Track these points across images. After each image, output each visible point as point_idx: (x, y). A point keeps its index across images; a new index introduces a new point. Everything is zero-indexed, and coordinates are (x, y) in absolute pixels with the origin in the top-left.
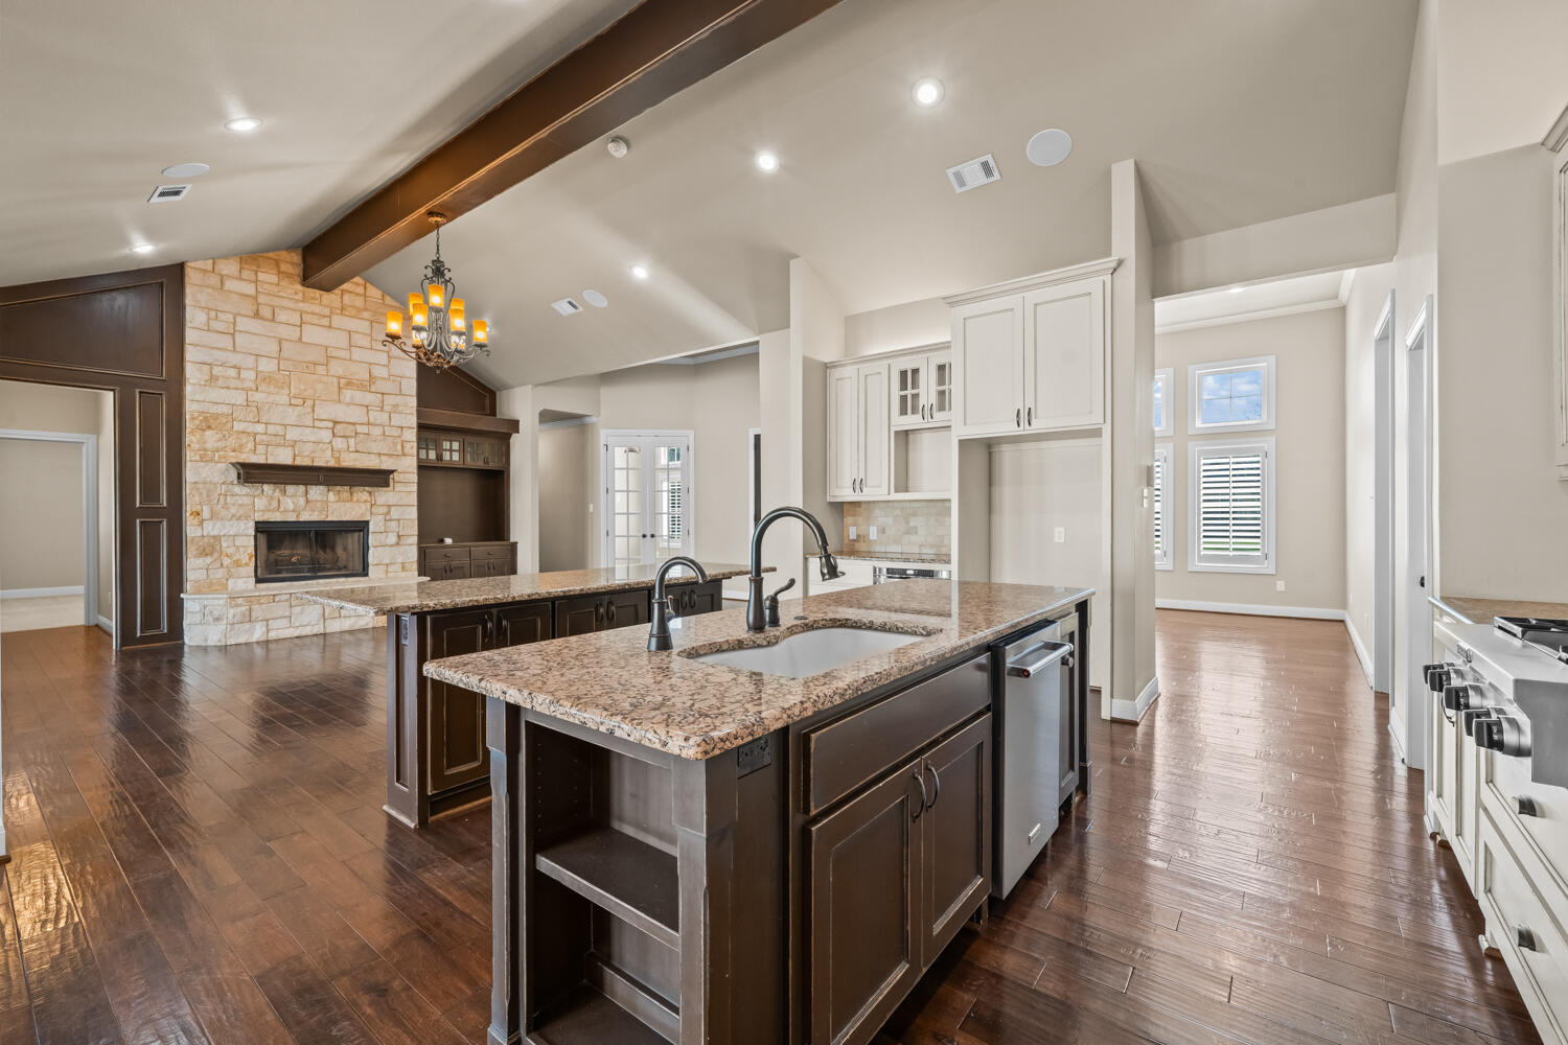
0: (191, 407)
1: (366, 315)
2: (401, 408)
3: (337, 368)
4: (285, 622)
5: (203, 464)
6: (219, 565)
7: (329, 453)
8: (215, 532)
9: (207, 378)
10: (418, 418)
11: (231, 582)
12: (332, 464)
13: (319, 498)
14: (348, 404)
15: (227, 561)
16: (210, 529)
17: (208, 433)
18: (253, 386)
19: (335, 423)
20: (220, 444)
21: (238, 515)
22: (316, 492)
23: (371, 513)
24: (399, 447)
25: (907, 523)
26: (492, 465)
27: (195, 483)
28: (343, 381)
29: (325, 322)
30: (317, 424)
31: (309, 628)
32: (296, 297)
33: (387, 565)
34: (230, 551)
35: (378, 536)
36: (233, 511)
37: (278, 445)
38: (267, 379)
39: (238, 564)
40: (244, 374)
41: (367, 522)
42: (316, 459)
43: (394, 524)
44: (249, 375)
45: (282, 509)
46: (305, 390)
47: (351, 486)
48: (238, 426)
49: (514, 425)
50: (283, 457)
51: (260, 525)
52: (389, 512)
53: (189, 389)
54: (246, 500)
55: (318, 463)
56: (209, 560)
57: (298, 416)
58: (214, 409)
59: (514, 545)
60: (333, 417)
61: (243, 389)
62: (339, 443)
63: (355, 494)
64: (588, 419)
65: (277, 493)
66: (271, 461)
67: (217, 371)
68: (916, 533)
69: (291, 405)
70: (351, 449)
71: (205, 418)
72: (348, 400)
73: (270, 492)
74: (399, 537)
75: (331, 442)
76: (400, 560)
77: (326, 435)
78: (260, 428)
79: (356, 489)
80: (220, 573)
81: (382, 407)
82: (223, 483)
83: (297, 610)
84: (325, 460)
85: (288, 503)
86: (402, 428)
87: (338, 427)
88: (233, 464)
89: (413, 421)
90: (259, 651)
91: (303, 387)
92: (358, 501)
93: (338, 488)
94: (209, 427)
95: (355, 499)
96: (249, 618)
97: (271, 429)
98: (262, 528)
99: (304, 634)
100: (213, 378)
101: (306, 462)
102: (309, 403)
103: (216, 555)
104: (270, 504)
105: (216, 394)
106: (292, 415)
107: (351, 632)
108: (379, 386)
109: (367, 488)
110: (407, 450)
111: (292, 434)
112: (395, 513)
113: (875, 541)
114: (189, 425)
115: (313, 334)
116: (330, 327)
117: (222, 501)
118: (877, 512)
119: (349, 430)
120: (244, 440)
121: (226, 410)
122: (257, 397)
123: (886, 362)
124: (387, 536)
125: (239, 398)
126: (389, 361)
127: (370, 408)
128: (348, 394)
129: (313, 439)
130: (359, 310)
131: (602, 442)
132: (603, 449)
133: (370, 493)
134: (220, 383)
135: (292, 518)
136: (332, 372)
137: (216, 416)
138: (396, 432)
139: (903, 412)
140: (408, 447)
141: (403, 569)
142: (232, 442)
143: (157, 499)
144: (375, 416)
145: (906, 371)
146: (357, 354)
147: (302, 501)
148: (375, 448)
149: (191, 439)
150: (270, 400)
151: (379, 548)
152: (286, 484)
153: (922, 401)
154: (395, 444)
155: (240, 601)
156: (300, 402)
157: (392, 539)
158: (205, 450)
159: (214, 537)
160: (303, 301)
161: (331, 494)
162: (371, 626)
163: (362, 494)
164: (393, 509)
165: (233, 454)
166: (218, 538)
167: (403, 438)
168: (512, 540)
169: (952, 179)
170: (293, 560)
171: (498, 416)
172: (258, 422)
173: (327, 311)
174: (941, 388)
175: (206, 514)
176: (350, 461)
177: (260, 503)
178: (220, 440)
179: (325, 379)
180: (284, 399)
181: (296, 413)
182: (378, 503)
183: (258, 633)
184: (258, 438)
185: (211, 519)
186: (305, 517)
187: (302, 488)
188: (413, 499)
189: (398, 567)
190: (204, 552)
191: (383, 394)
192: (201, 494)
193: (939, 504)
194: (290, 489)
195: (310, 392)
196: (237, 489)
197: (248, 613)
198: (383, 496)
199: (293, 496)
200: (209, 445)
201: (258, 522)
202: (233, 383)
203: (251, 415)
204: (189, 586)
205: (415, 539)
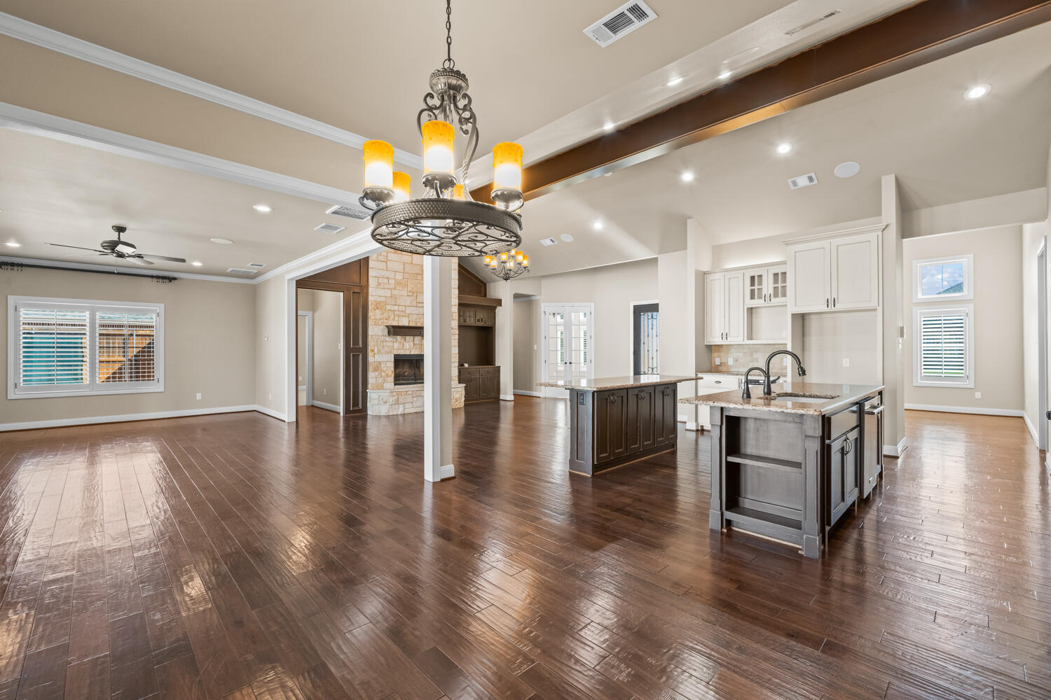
0: (371, 299)
4: (410, 405)
5: (375, 326)
6: (380, 376)
8: (379, 360)
9: (377, 284)
10: (459, 300)
11: (385, 384)
13: (418, 343)
15: (383, 374)
16: (378, 358)
17: (377, 311)
18: (394, 287)
20: (382, 316)
21: (388, 351)
22: (418, 340)
25: (752, 356)
26: (488, 324)
27: (372, 336)
30: (418, 305)
34: (385, 369)
36: (386, 349)
37: (403, 316)
38: (399, 283)
39: (387, 375)
40: (390, 281)
42: (417, 323)
44: (392, 282)
45: (404, 348)
48: (388, 307)
49: (499, 302)
50: (405, 322)
51: (395, 357)
53: (370, 290)
54: (390, 344)
55: (418, 325)
56: (377, 373)
57: (411, 301)
58: (379, 299)
59: (499, 367)
61: (390, 289)
64: (534, 298)
65: (403, 341)
66: (400, 324)
67: (379, 280)
68: (758, 361)
69: (408, 295)
71: (376, 304)
73: (400, 340)
78: (396, 308)
80: (381, 380)
82: (384, 336)
83: (415, 399)
85: (407, 345)
88: (387, 326)
89: (457, 302)
90: (401, 419)
91: (412, 286)
94: (377, 308)
96: (397, 403)
97: (401, 308)
98: (397, 358)
101: (414, 324)
102: (415, 294)
103: (380, 371)
104: (400, 346)
105: (381, 292)
106: (408, 301)
110: (453, 317)
111: (408, 310)
113: (731, 366)
114: (370, 307)
117: (382, 345)
118: (733, 350)
120: (390, 314)
121: (383, 299)
122: (395, 292)
123: (743, 271)
125: (388, 293)
129: (416, 313)
131: (543, 310)
132: (543, 314)
134: (382, 286)
135: (408, 353)
137: (380, 302)
139: (752, 297)
141: (452, 379)
142: (386, 315)
143: (358, 344)
145: (754, 277)
147: (412, 344)
149: (371, 314)
150: (400, 294)
152: (406, 335)
153: (764, 292)
155: (395, 394)
156: (412, 294)
158: (376, 320)
159: (378, 362)
165: (386, 321)
166: (380, 363)
167: (453, 311)
168: (497, 365)
169: (790, 183)
170: (406, 374)
171: (488, 297)
172: (396, 305)
174: (775, 286)
175: (376, 351)
177: (396, 345)
178: (381, 314)
180: (405, 293)
183: (400, 411)
184: (396, 313)
185: (378, 353)
186: (413, 352)
187: (412, 337)
188: (457, 343)
190: (376, 370)
192: (374, 341)
193: (772, 346)
194: (408, 338)
195: (415, 289)
196: (388, 339)
197: (396, 400)
199: (409, 342)
200: (378, 317)
201: (395, 355)
202: (386, 286)
203: (393, 302)
204: (370, 386)
205: (457, 364)
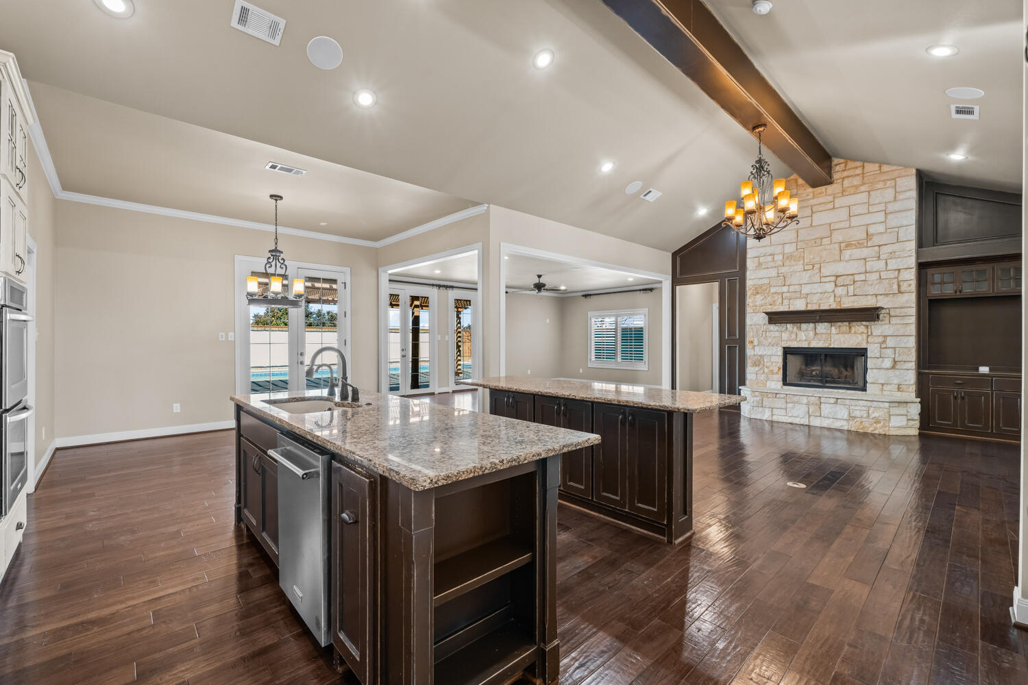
0: (749, 283)
1: (863, 188)
2: (897, 253)
3: (838, 237)
4: (783, 412)
5: (754, 314)
6: (761, 372)
7: (832, 299)
8: (760, 353)
9: (756, 265)
10: (918, 258)
11: (768, 382)
12: (834, 306)
13: (824, 331)
14: (847, 261)
15: (766, 370)
16: (759, 351)
17: (758, 296)
18: (781, 263)
19: (837, 276)
20: (764, 302)
21: (772, 343)
22: (822, 327)
23: (867, 342)
24: (895, 287)
27: (751, 325)
28: (843, 245)
29: (830, 206)
30: (823, 280)
31: (798, 419)
32: (809, 197)
33: (883, 385)
34: (768, 364)
35: (874, 361)
36: (770, 340)
37: (796, 298)
38: (790, 257)
39: (772, 372)
40: (776, 258)
41: (866, 349)
42: (822, 305)
43: (889, 352)
44: (779, 257)
45: (798, 339)
46: (814, 258)
47: (850, 322)
48: (773, 290)
50: (799, 305)
51: (787, 350)
52: (884, 342)
53: (748, 273)
54: (777, 334)
55: (823, 307)
56: (757, 369)
57: (810, 277)
58: (761, 282)
60: (834, 273)
61: (775, 267)
62: (840, 291)
63: (853, 328)
65: (795, 329)
66: (792, 309)
67: (762, 259)
69: (805, 270)
70: (849, 294)
71: (756, 288)
72: (847, 257)
73: (791, 329)
74: (895, 362)
75: (834, 291)
76: (895, 382)
77: (830, 287)
78: (785, 289)
79: (854, 324)
80: (762, 377)
81: (879, 257)
82: (765, 324)
83: (790, 405)
84: (829, 304)
85: (802, 336)
86: (899, 270)
87: (839, 279)
88: (766, 313)
89: (912, 262)
91: (812, 257)
92: (855, 333)
93: (839, 324)
94: (758, 293)
95: (853, 332)
96: (761, 405)
97: (792, 289)
98: (787, 352)
99: (794, 422)
100: (760, 264)
101: (815, 307)
102: (817, 266)
103: (761, 366)
104: (791, 336)
105: (762, 273)
106: (805, 277)
107: (829, 429)
108: (876, 240)
109: (864, 323)
110: (904, 287)
111: (805, 290)
112: (890, 342)
114: (749, 293)
115: (820, 218)
116: (834, 208)
117: (764, 335)
119: (848, 280)
120: (776, 298)
121: (766, 281)
122: (783, 270)
124: (883, 361)
125: (773, 273)
126: (886, 218)
127: (867, 260)
128: (847, 254)
129: (820, 291)
130: (857, 187)
133: (867, 327)
134: (763, 266)
135: (805, 345)
136: (834, 241)
137: (761, 286)
138: (893, 275)
140: (903, 284)
141: (899, 389)
142: (769, 300)
143: (735, 334)
144: (872, 265)
146: (855, 221)
147: (811, 334)
148: (871, 291)
149: (749, 301)
150: (791, 270)
151: (874, 370)
152: (800, 323)
154: (891, 285)
156: (811, 267)
157: (888, 363)
158: (756, 306)
159: (760, 356)
160: (813, 197)
161: (833, 328)
162: (844, 429)
163: (859, 328)
164: (889, 339)
165: (769, 307)
166: (762, 356)
167: (900, 278)
172: (784, 285)
173: (830, 199)
175: (756, 343)
176: (848, 303)
177: (785, 336)
178: (763, 299)
179: (829, 247)
180: (800, 267)
181: (808, 275)
182: (874, 334)
183: (766, 415)
184: (785, 295)
185: (758, 345)
186: (814, 344)
187: (812, 325)
188: (911, 330)
189: (895, 387)
190: (755, 364)
191: (879, 246)
192: (753, 331)
194: (804, 326)
195: (817, 259)
196: (772, 327)
197: (760, 402)
198: (878, 329)
199: (807, 330)
200: (758, 303)
201: (784, 348)
202: (772, 264)
203: (780, 282)
204: (747, 382)
205: (913, 365)
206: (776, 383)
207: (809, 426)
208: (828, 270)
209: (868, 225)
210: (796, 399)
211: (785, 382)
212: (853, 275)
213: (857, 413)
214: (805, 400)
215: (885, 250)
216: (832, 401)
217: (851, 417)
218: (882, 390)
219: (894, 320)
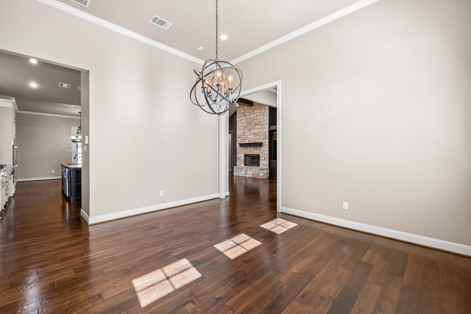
0: (237, 135)
1: (259, 108)
2: (265, 127)
3: (254, 122)
5: (238, 144)
7: (253, 140)
10: (269, 129)
11: (241, 165)
12: (254, 142)
14: (256, 129)
16: (239, 155)
18: (244, 129)
19: (255, 133)
21: (242, 153)
22: (252, 148)
23: (259, 153)
27: (237, 148)
28: (255, 124)
29: (253, 113)
30: (252, 134)
31: (243, 175)
34: (242, 159)
35: (261, 158)
39: (242, 162)
41: (259, 155)
43: (264, 155)
44: (243, 127)
45: (247, 152)
47: (257, 147)
48: (242, 137)
50: (247, 142)
51: (245, 155)
52: (263, 152)
53: (237, 132)
54: (243, 150)
55: (252, 142)
62: (255, 138)
67: (240, 127)
70: (257, 139)
73: (246, 149)
74: (265, 158)
77: (253, 136)
80: (240, 163)
81: (262, 128)
82: (240, 147)
83: (242, 171)
89: (267, 130)
91: (249, 127)
94: (239, 138)
95: (257, 150)
97: (246, 136)
100: (239, 129)
101: (250, 142)
102: (250, 130)
104: (245, 151)
105: (240, 132)
106: (248, 133)
107: (249, 177)
108: (262, 123)
111: (248, 137)
114: (237, 138)
115: (252, 116)
117: (240, 151)
119: (256, 135)
121: (240, 134)
122: (244, 131)
125: (242, 132)
126: (264, 117)
127: (260, 129)
128: (256, 127)
129: (251, 137)
130: (258, 108)
133: (260, 148)
137: (240, 136)
138: (264, 133)
140: (266, 136)
142: (241, 140)
144: (262, 130)
146: (257, 117)
147: (249, 150)
148: (261, 138)
149: (237, 140)
151: (261, 161)
154: (264, 136)
156: (249, 130)
157: (263, 159)
160: (250, 110)
161: (254, 148)
162: (252, 177)
164: (264, 151)
166: (240, 157)
167: (266, 134)
173: (253, 110)
175: (239, 153)
176: (256, 141)
179: (253, 125)
180: (247, 130)
184: (244, 138)
186: (250, 153)
188: (268, 149)
189: (265, 165)
190: (239, 160)
194: (248, 148)
198: (262, 149)
200: (239, 141)
202: (242, 129)
203: (243, 135)
204: (237, 165)
205: (268, 159)
206: (243, 165)
207: (245, 177)
208: (253, 131)
209: (260, 119)
210: (243, 169)
211: (245, 165)
212: (257, 133)
213: (254, 173)
214: (244, 169)
215: (263, 126)
216: (249, 169)
217: (253, 174)
218: (263, 166)
219: (265, 146)
